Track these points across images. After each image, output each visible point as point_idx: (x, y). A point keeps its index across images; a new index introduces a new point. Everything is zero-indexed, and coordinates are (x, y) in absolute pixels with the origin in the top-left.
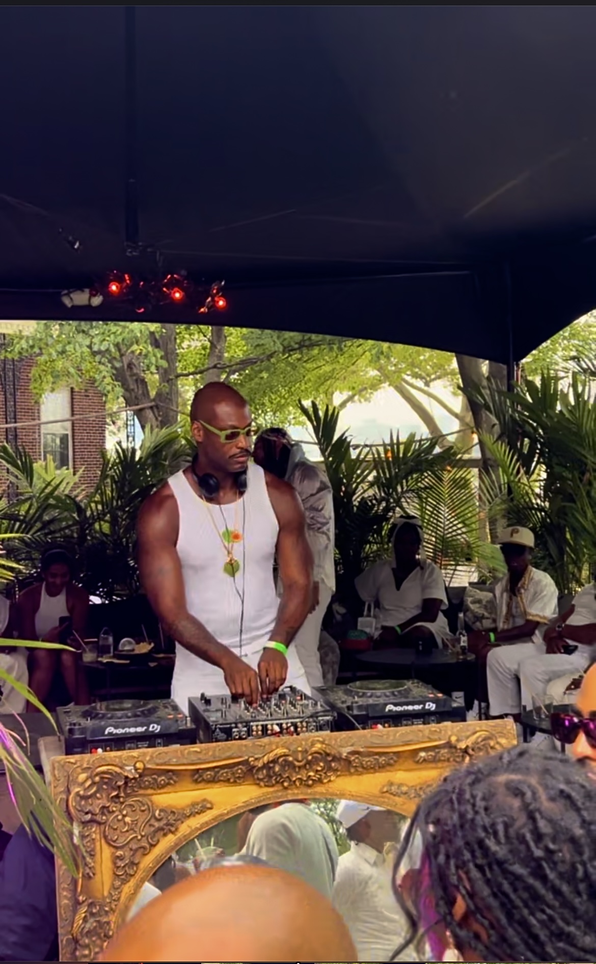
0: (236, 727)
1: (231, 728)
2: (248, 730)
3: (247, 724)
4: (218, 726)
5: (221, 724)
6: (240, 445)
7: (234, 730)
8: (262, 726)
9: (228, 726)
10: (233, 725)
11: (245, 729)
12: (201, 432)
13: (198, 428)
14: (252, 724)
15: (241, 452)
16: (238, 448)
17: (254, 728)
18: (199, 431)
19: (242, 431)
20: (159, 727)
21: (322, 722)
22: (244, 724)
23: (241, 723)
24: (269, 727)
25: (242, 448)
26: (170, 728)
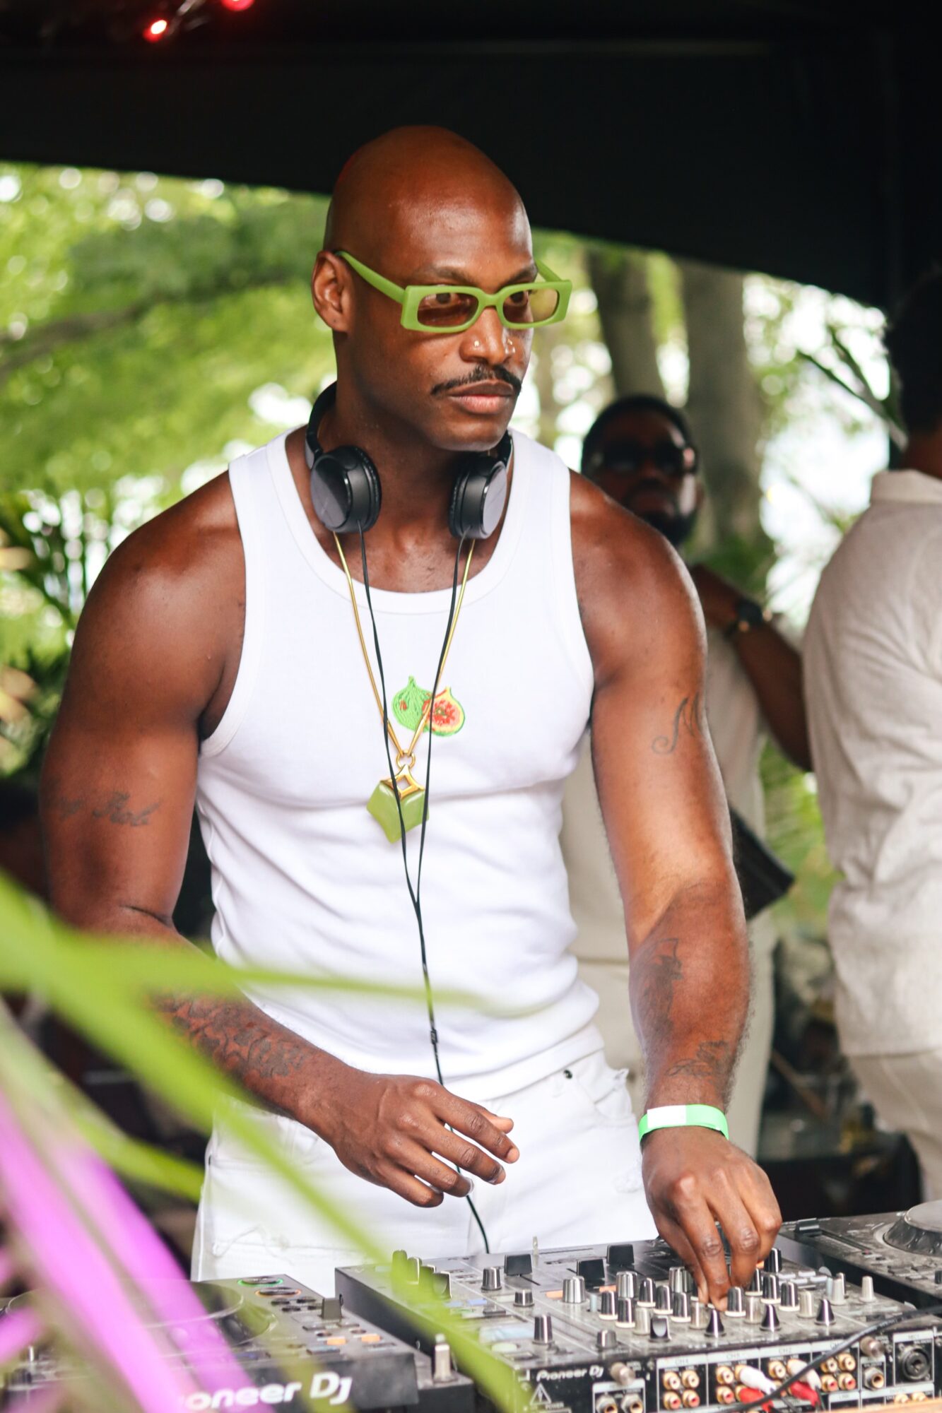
0: (607, 1377)
1: (589, 1381)
2: (650, 1386)
3: (646, 1366)
4: (543, 1375)
5: (551, 1369)
6: (477, 347)
7: (597, 1388)
8: (699, 1369)
9: (579, 1373)
10: (597, 1371)
11: (640, 1384)
12: (346, 299)
13: (334, 280)
14: (662, 1363)
15: (477, 376)
16: (467, 359)
17: (670, 1377)
18: (338, 294)
19: (491, 299)
20: (347, 1384)
21: (907, 1352)
22: (637, 1366)
23: (625, 1360)
24: (722, 1371)
25: (483, 361)
26: (387, 1385)
